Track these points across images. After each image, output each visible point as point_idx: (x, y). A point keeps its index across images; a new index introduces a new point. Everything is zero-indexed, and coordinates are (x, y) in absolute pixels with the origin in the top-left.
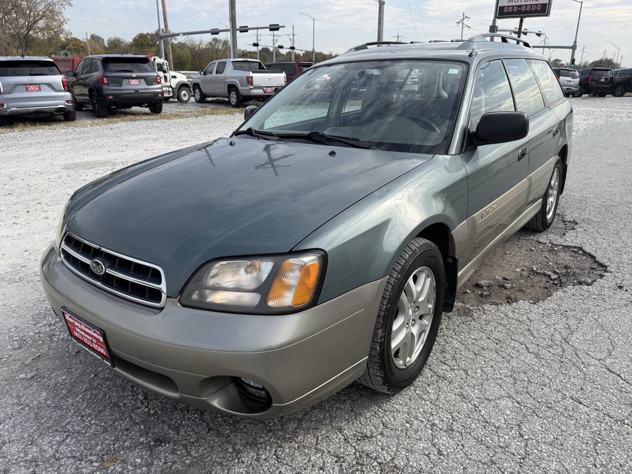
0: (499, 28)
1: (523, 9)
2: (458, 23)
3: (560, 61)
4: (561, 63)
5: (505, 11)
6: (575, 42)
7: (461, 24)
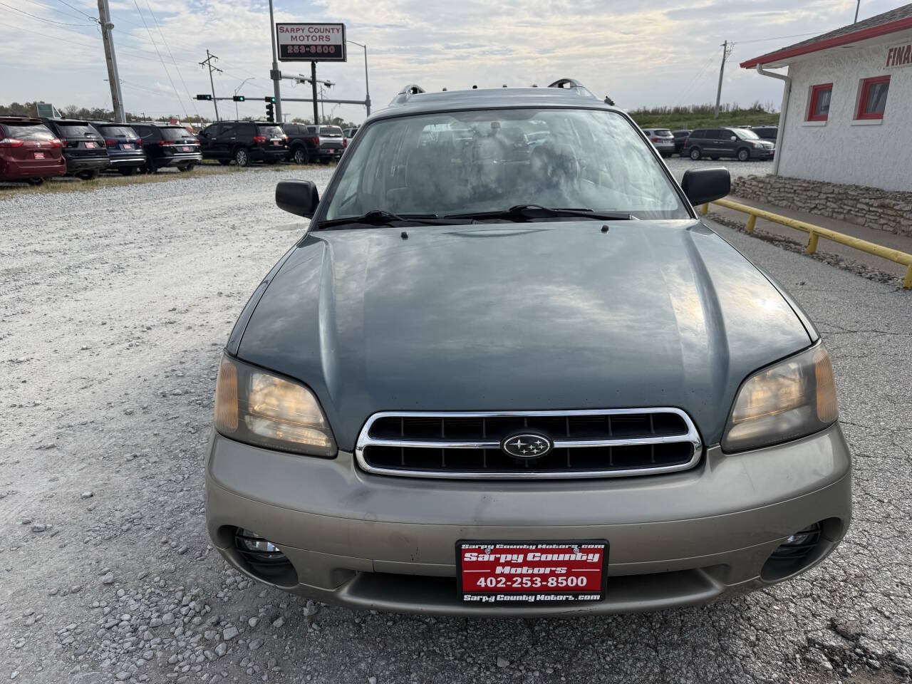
0: (283, 74)
1: (313, 50)
2: (203, 64)
3: (342, 120)
4: (343, 122)
5: (290, 51)
6: (368, 96)
7: (206, 66)
